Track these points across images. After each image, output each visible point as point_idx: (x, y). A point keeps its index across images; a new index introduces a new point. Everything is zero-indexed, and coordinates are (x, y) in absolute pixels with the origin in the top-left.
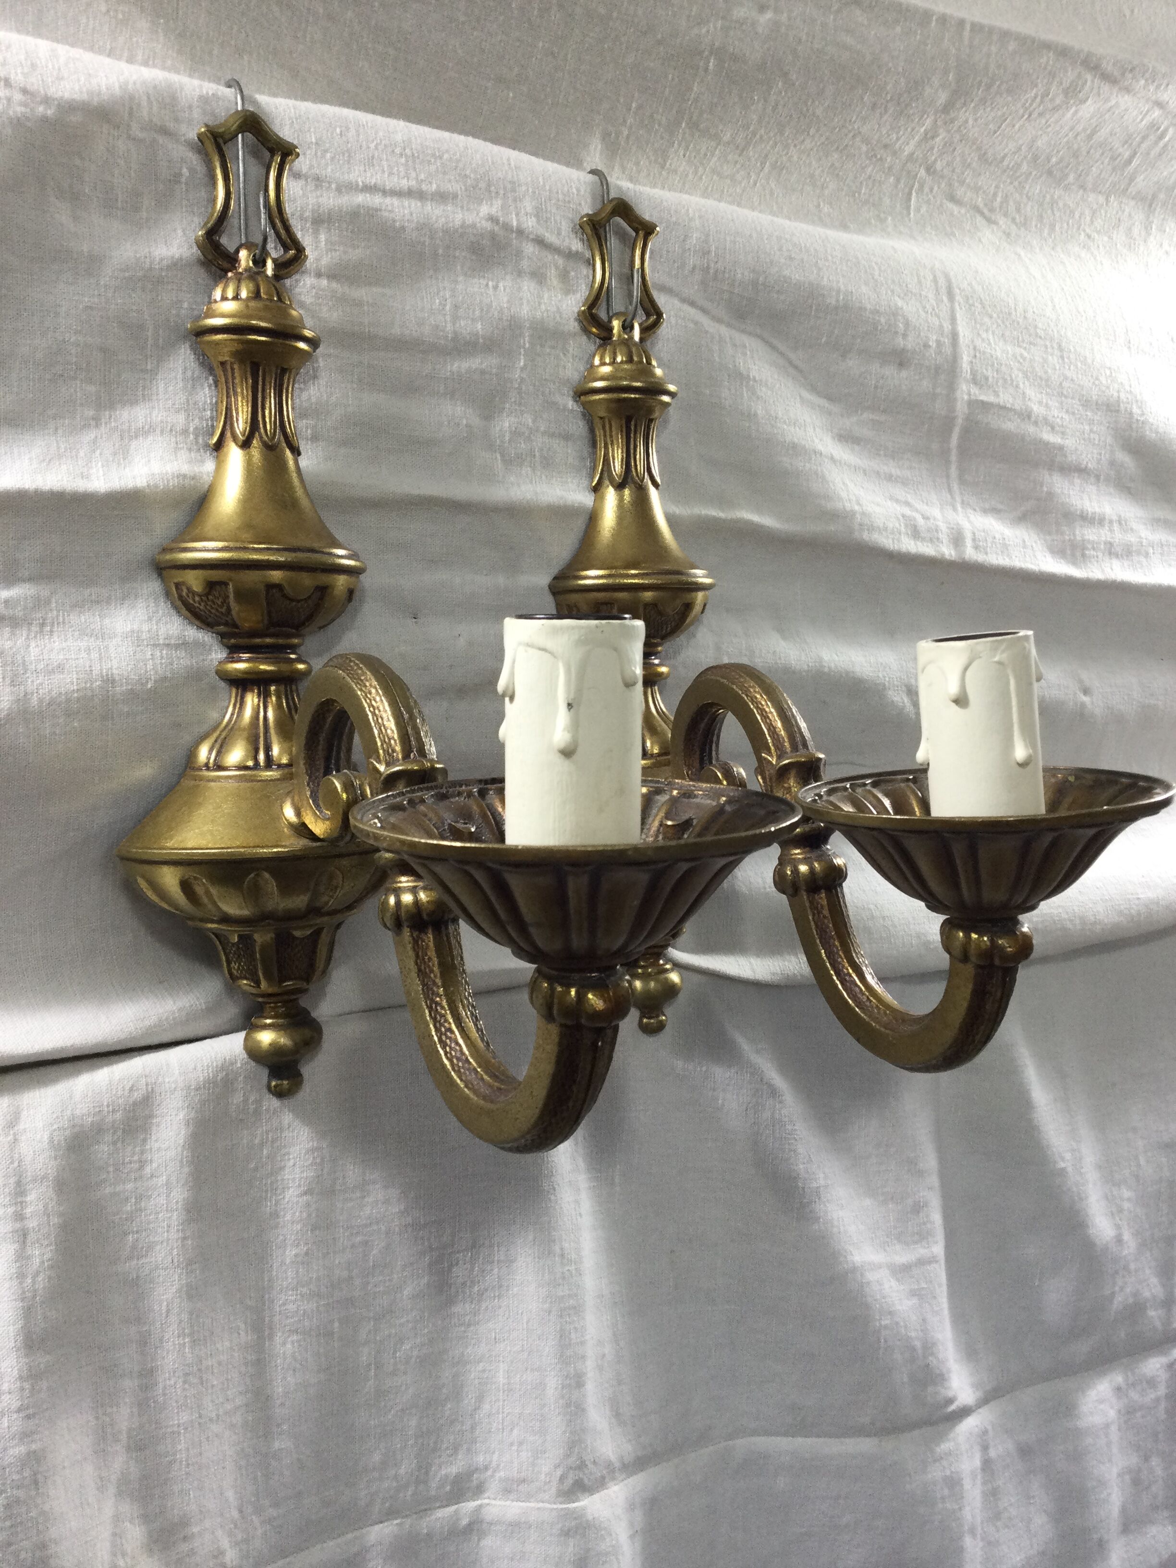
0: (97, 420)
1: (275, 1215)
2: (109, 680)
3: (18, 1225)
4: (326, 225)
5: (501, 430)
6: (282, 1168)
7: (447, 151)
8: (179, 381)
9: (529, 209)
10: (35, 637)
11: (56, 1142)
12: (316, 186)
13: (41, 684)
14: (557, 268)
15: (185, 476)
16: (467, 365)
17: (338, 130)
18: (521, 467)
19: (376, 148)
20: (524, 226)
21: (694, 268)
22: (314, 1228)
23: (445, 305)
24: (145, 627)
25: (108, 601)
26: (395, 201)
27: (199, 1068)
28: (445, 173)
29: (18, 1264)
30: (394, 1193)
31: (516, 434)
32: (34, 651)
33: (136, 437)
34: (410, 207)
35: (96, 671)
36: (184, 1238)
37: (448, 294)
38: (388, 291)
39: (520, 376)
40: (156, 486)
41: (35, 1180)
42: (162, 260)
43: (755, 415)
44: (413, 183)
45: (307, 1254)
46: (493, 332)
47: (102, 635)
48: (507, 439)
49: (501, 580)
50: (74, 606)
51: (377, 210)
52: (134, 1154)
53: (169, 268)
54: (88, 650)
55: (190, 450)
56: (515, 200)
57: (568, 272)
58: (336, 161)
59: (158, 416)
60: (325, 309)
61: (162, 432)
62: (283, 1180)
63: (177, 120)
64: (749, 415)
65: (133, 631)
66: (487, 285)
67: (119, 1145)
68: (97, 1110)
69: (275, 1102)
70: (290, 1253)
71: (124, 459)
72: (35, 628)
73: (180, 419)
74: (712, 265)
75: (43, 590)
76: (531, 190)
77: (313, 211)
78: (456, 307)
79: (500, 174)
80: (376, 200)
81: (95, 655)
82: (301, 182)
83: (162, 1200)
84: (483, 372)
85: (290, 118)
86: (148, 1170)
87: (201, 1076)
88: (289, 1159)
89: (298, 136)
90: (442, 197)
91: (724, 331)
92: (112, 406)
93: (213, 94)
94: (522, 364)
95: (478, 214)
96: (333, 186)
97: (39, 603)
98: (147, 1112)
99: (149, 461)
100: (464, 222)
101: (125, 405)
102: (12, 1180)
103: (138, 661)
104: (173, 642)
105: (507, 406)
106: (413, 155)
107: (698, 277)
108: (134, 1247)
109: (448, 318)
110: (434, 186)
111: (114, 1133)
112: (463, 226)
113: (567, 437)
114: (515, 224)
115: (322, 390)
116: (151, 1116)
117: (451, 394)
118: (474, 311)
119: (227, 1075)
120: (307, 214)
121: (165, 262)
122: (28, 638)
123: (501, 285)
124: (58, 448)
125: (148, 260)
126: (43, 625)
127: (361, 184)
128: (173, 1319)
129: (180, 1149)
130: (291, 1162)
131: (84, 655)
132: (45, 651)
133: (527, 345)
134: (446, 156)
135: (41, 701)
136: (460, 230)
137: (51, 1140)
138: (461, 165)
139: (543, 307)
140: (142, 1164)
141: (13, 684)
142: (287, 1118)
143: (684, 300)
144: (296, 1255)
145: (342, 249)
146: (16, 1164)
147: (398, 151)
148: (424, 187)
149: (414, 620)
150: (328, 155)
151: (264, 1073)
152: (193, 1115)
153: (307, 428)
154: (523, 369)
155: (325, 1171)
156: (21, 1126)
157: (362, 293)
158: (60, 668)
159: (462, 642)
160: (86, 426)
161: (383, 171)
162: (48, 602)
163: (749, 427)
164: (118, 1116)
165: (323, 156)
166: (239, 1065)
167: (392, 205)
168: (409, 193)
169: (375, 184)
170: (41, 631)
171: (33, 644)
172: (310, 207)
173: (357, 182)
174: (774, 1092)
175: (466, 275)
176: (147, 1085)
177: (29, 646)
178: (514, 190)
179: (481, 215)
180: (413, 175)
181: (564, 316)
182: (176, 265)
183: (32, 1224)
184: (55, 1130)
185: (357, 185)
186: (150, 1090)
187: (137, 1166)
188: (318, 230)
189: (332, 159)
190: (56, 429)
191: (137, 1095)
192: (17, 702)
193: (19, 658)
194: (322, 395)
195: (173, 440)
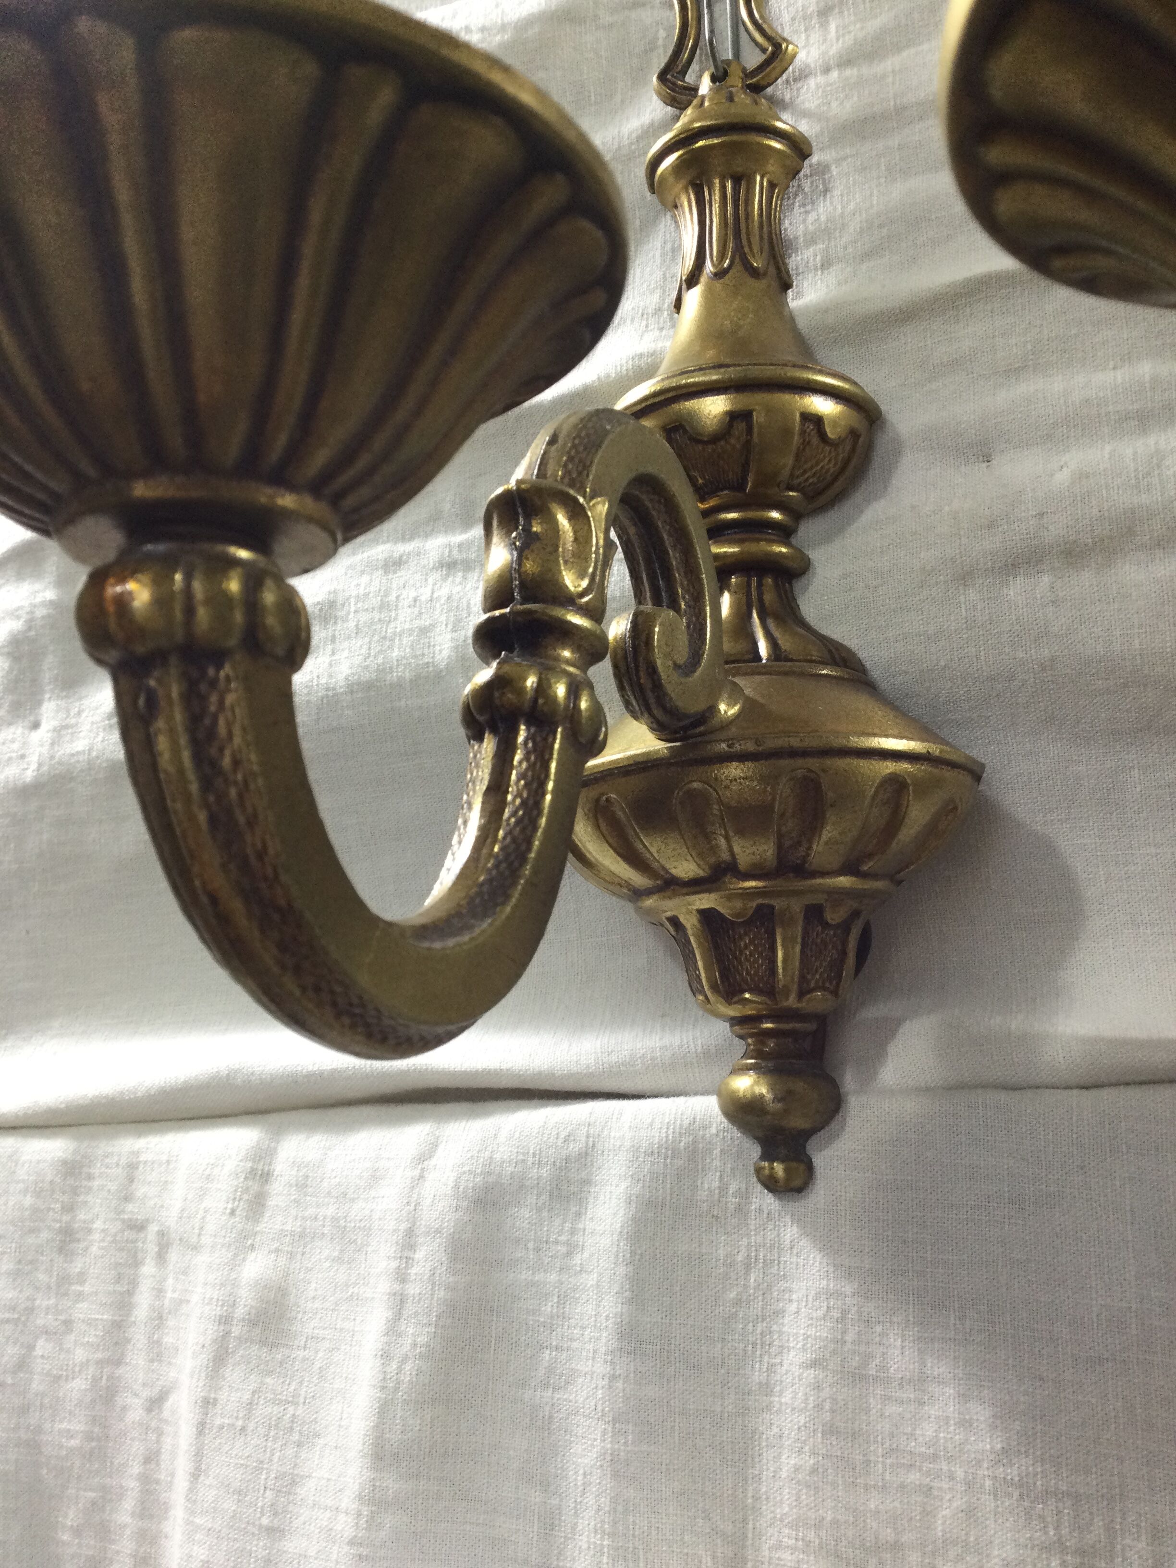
1: (767, 1388)
3: (397, 1287)
6: (779, 1313)
11: (461, 1189)
22: (830, 1430)
27: (657, 1125)
29: (385, 1339)
30: (981, 1413)
36: (613, 1378)
41: (428, 1233)
45: (814, 1471)
52: (561, 1233)
60: (834, 104)
61: (633, 320)
62: (780, 1333)
67: (545, 1214)
68: (521, 1157)
69: (768, 1201)
70: (789, 1461)
83: (590, 1309)
86: (577, 1259)
87: (657, 1136)
88: (791, 1301)
98: (583, 1175)
102: (403, 1226)
108: (550, 1370)
111: (539, 1195)
116: (587, 1182)
119: (694, 1142)
128: (590, 1500)
129: (615, 1237)
130: (793, 1307)
137: (456, 1186)
140: (572, 1249)
142: (790, 1232)
144: (797, 1469)
145: (857, 26)
146: (412, 1207)
149: (986, 464)
151: (754, 1151)
152: (637, 1190)
153: (815, 255)
155: (849, 1337)
156: (433, 1161)
164: (545, 1172)
166: (714, 1131)
176: (588, 1137)
183: (413, 1289)
184: (464, 1173)
186: (591, 1144)
187: (563, 1249)
188: (823, 20)
191: (574, 1148)
192: (457, 647)
193: (464, 601)
194: (835, 209)
195: (644, 323)
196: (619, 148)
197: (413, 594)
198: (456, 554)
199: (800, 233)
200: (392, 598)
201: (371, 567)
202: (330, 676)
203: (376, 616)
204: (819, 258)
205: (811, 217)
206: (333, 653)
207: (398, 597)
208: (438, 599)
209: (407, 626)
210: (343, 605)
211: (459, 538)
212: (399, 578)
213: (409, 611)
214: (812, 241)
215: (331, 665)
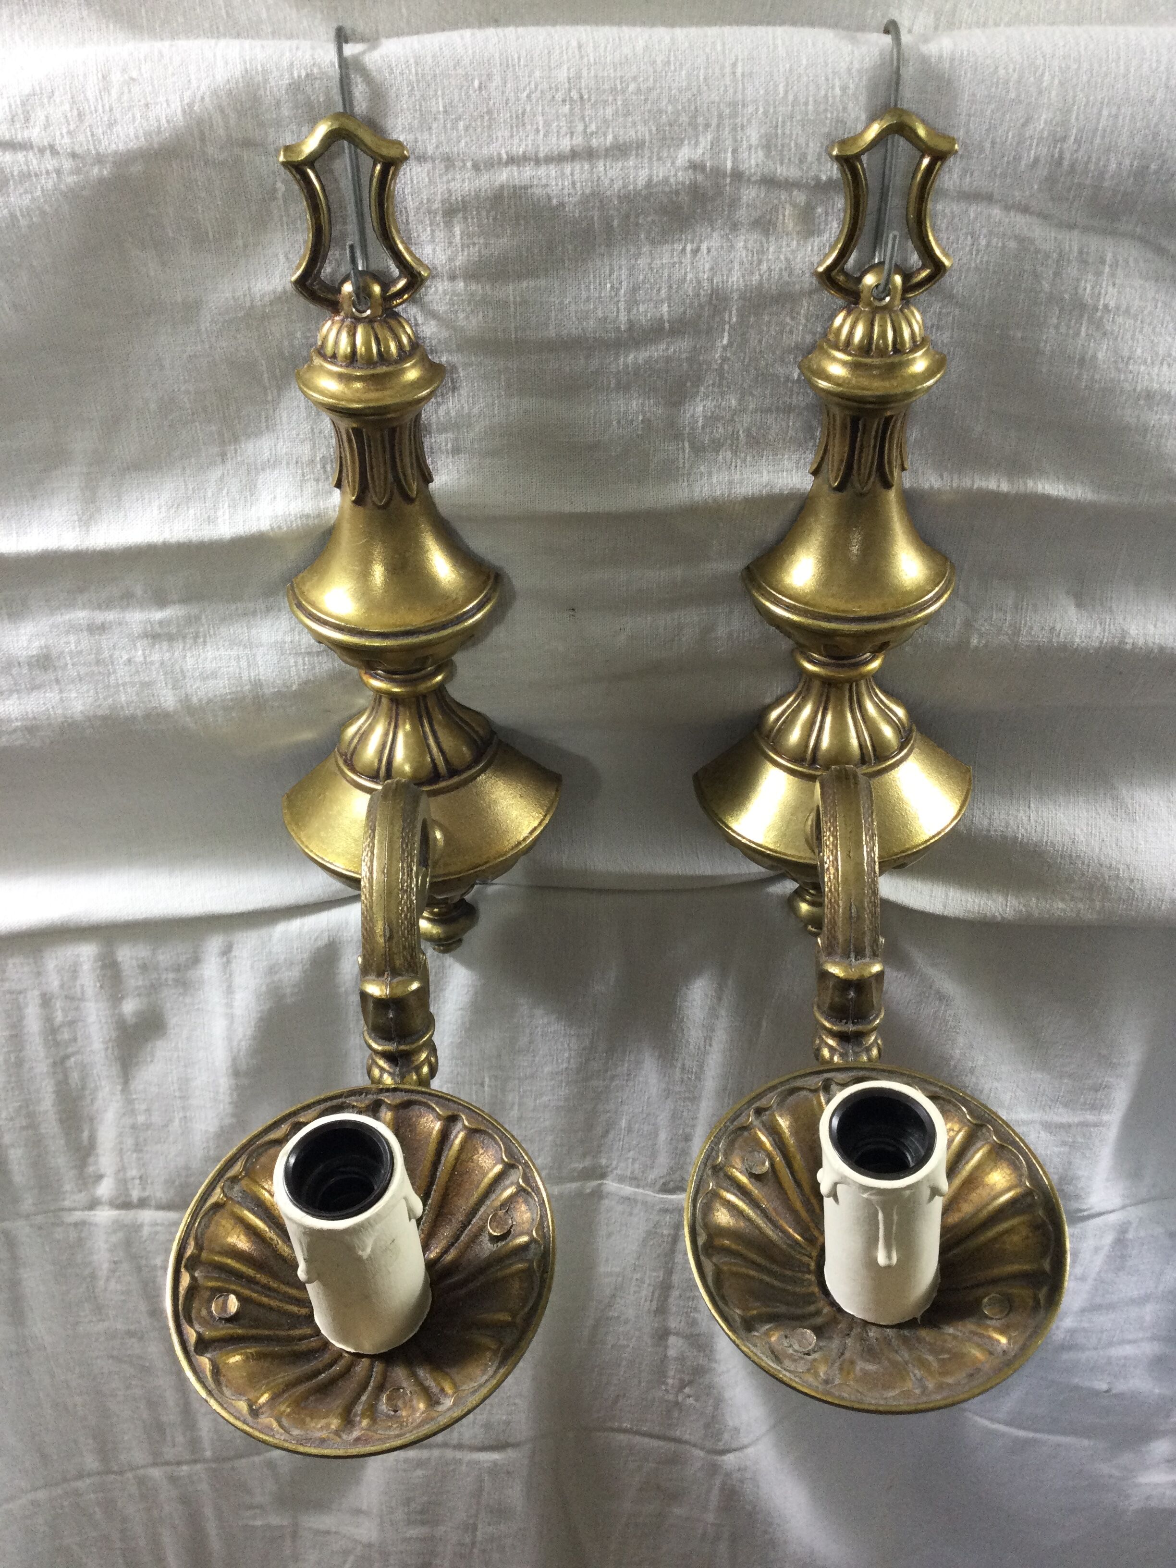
0: (223, 455)
2: (257, 684)
4: (460, 215)
5: (693, 416)
7: (635, 78)
8: (303, 409)
9: (754, 140)
10: (191, 648)
12: (447, 168)
13: (198, 688)
14: (795, 206)
15: (308, 516)
16: (647, 354)
17: (476, 83)
18: (718, 452)
19: (529, 97)
20: (742, 167)
21: (1036, 160)
23: (618, 290)
24: (288, 639)
25: (254, 613)
26: (553, 170)
28: (627, 114)
31: (712, 419)
32: (190, 662)
33: (263, 469)
34: (572, 174)
35: (245, 677)
37: (624, 273)
38: (542, 282)
39: (721, 357)
40: (280, 527)
42: (263, 296)
43: (1094, 357)
44: (578, 140)
46: (685, 313)
47: (250, 645)
48: (700, 424)
49: (678, 572)
50: (223, 620)
51: (526, 188)
53: (271, 303)
54: (238, 658)
55: (317, 480)
56: (734, 129)
57: (814, 209)
58: (471, 130)
59: (283, 448)
60: (461, 316)
61: (288, 463)
63: (261, 125)
64: (1082, 360)
65: (276, 642)
66: (684, 249)
71: (252, 495)
72: (189, 641)
73: (305, 450)
74: (1067, 155)
75: (194, 609)
76: (761, 110)
77: (443, 202)
78: (635, 289)
79: (714, 97)
80: (527, 173)
81: (244, 663)
82: (428, 165)
84: (668, 360)
85: (410, 83)
89: (421, 106)
90: (620, 150)
91: (1072, 241)
92: (236, 439)
93: (307, 75)
94: (725, 341)
95: (673, 163)
96: (469, 164)
97: (191, 620)
99: (275, 498)
100: (650, 180)
101: (249, 437)
103: (282, 668)
104: (314, 650)
105: (702, 389)
106: (581, 97)
107: (1042, 172)
109: (622, 305)
110: (610, 138)
112: (649, 184)
113: (788, 409)
114: (729, 165)
115: (463, 401)
117: (624, 387)
118: (659, 290)
120: (436, 206)
121: (267, 299)
122: (184, 649)
123: (704, 247)
124: (187, 489)
125: (248, 299)
126: (196, 637)
127: (505, 156)
131: (233, 663)
132: (200, 661)
133: (734, 319)
134: (632, 87)
135: (200, 700)
136: (643, 193)
137: (252, 967)
138: (654, 95)
139: (764, 267)
141: (174, 688)
142: (451, 963)
143: (1007, 208)
145: (482, 241)
146: (227, 976)
147: (559, 96)
148: (594, 142)
149: (571, 613)
150: (461, 124)
154: (725, 348)
156: (233, 954)
157: (510, 291)
158: (214, 675)
159: (622, 637)
160: (212, 464)
161: (537, 131)
162: (198, 618)
163: (1079, 378)
164: (305, 956)
165: (454, 127)
167: (548, 176)
168: (574, 155)
169: (524, 153)
170: (195, 642)
171: (189, 655)
172: (439, 197)
173: (499, 154)
174: (941, 997)
175: (653, 242)
176: (329, 936)
177: (185, 657)
178: (734, 115)
179: (679, 162)
180: (580, 128)
181: (797, 271)
182: (279, 299)
184: (255, 963)
185: (500, 159)
186: (330, 940)
188: (450, 221)
189: (467, 128)
190: (184, 468)
191: (320, 943)
192: (181, 701)
193: (177, 667)
194: (463, 408)
195: (300, 472)
196: (252, 307)
197: (125, 657)
198: (157, 629)
199: (434, 419)
200: (106, 654)
201: (73, 628)
202: (65, 708)
203: (95, 669)
204: (450, 445)
205: (442, 411)
206: (61, 691)
207: (111, 656)
208: (152, 663)
209: (128, 679)
210: (59, 658)
211: (158, 615)
212: (106, 642)
213: (126, 668)
214: (443, 429)
215: (61, 699)
